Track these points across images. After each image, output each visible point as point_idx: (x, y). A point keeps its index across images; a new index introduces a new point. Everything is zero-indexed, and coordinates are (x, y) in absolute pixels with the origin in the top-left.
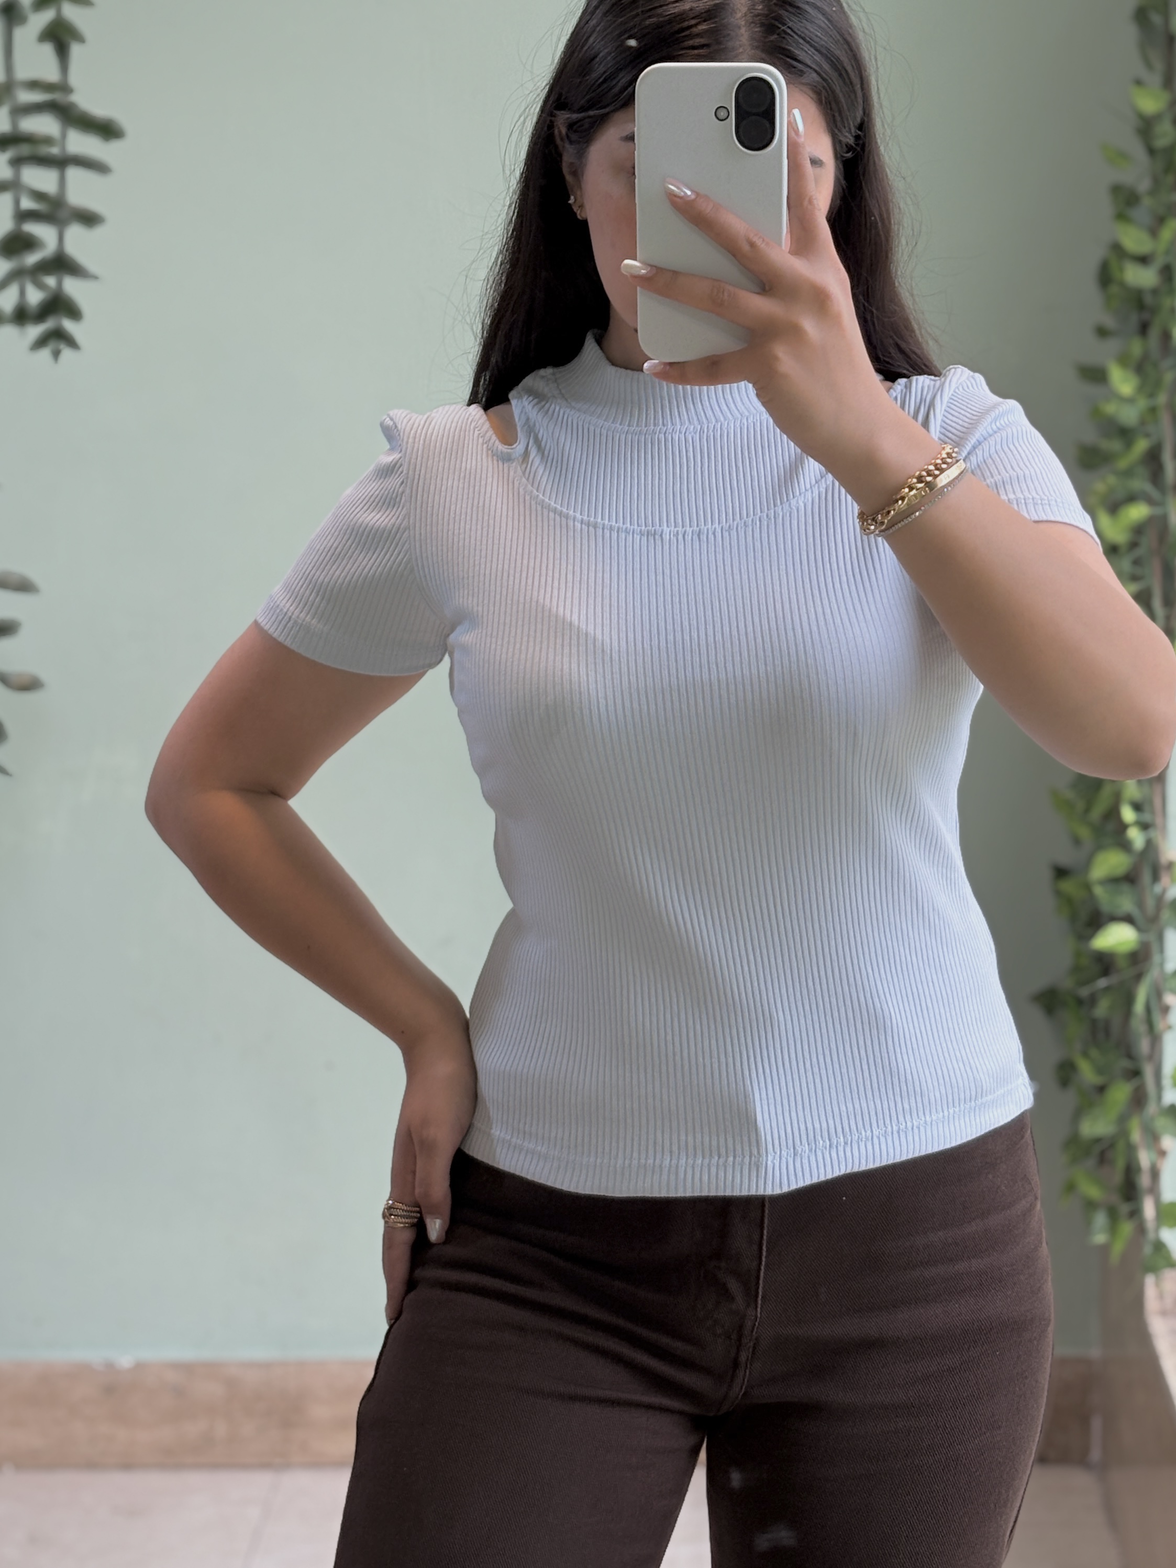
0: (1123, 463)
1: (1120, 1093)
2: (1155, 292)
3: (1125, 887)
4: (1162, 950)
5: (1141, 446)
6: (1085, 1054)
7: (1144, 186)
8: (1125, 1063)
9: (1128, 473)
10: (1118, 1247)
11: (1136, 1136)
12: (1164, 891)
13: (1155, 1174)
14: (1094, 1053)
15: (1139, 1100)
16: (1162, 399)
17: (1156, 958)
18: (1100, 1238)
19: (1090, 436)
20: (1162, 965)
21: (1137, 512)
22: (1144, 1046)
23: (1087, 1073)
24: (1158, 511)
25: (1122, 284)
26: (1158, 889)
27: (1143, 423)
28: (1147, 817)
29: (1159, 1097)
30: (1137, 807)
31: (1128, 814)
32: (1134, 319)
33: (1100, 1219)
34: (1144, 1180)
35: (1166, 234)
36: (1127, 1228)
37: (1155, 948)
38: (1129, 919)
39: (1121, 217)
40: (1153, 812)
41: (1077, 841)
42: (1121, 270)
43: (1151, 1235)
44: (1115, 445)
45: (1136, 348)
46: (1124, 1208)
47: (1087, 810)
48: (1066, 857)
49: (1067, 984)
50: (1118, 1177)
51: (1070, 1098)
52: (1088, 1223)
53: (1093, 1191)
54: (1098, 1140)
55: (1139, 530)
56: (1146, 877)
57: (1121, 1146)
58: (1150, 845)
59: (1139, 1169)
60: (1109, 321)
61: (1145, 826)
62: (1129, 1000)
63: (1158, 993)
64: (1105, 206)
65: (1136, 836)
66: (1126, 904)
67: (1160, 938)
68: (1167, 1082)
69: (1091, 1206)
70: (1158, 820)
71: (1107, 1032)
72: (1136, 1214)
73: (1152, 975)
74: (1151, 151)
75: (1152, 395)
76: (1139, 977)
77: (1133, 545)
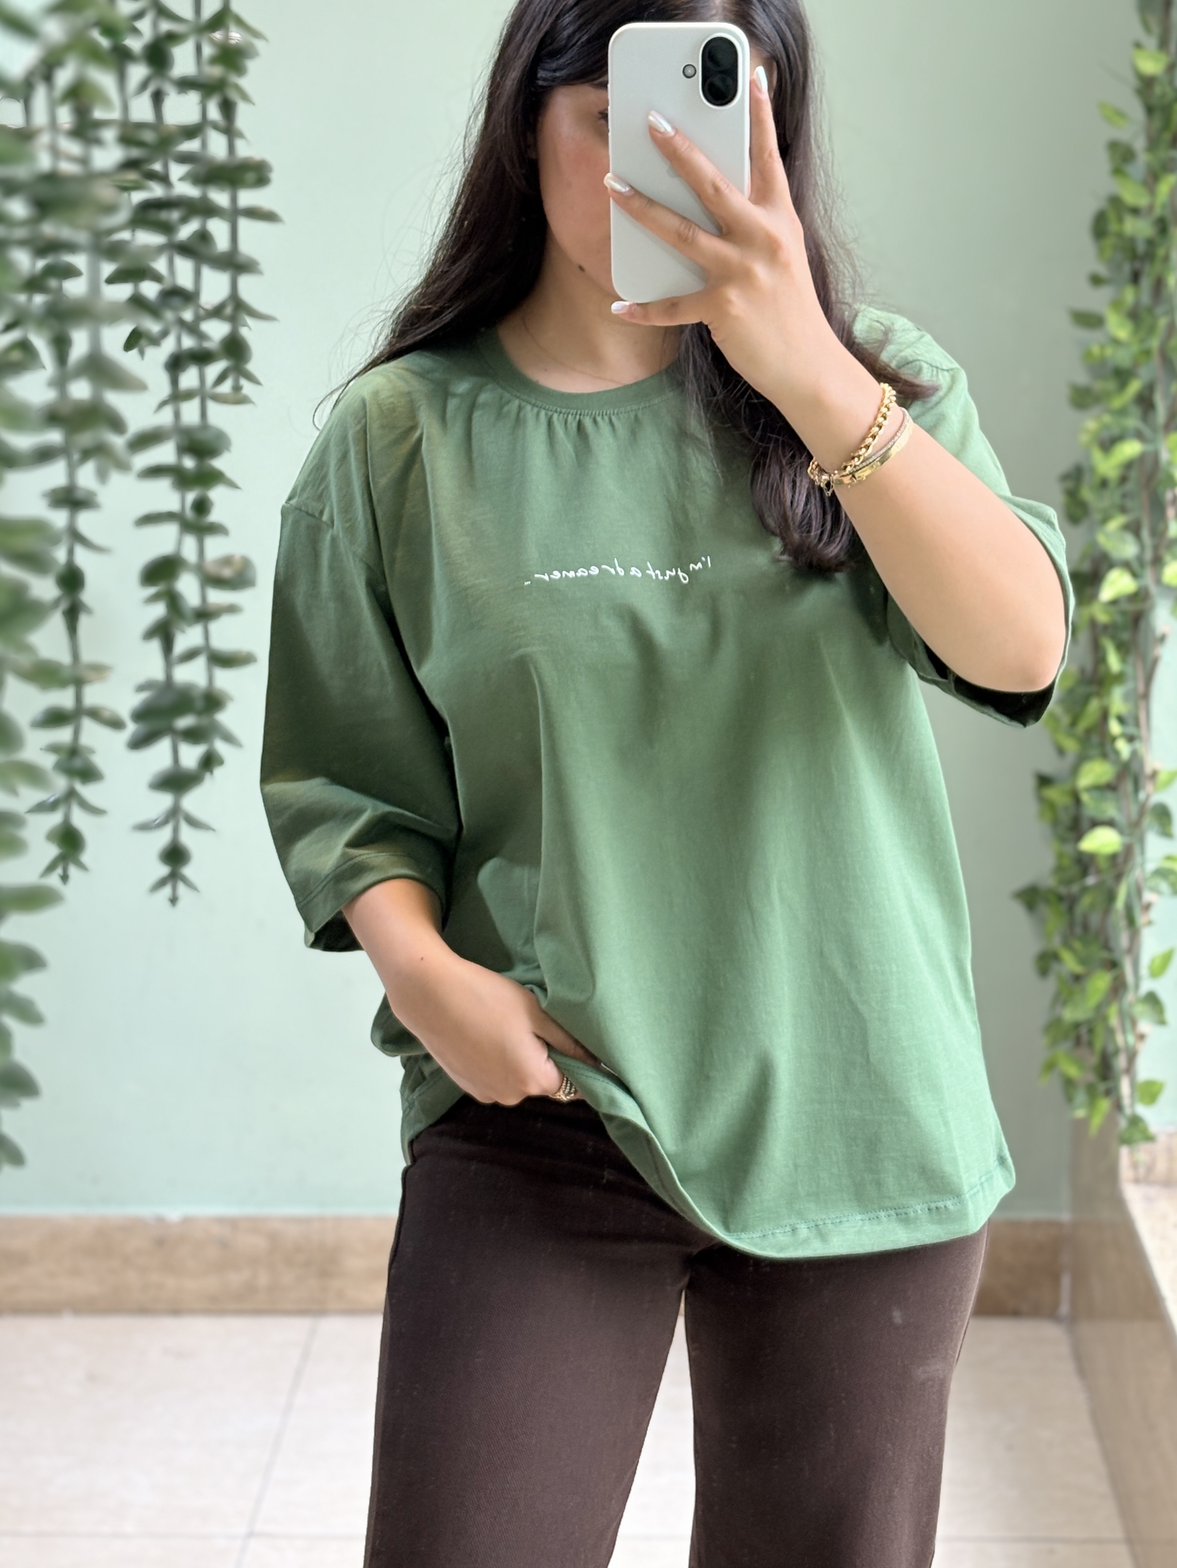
0: (1117, 402)
1: (1101, 982)
2: (1151, 243)
3: (1109, 795)
4: (1143, 852)
5: (1134, 387)
6: (1067, 944)
7: (1139, 144)
8: (1104, 955)
9: (1122, 412)
10: (1097, 1121)
11: (1114, 1021)
12: (1148, 797)
13: (1132, 1056)
14: (1077, 945)
15: (1118, 988)
16: (1155, 343)
17: (1138, 859)
18: (1080, 1113)
19: (1082, 378)
20: (1143, 864)
21: (1130, 449)
22: (1124, 940)
23: (1070, 963)
24: (1150, 448)
25: (1120, 235)
26: (1142, 796)
27: (1136, 364)
28: (1131, 730)
29: (1137, 987)
30: (1121, 720)
31: (1115, 727)
32: (1127, 268)
33: (1081, 1097)
34: (1121, 1062)
35: (1164, 188)
36: (1104, 1105)
37: (1137, 849)
38: (1110, 823)
39: (1117, 172)
40: (1137, 724)
41: (1061, 752)
42: (1120, 220)
43: (1128, 1111)
44: (1111, 385)
45: (1129, 295)
46: (1102, 1087)
47: (1074, 723)
48: (1050, 765)
49: (1049, 881)
50: (1094, 1060)
51: (1051, 984)
52: (1069, 1099)
53: (1072, 1071)
54: (1077, 1025)
55: (1129, 465)
56: (1129, 786)
57: (1100, 1031)
58: (1134, 754)
59: (1117, 1052)
60: (1102, 270)
61: (1131, 739)
62: (1111, 897)
63: (1139, 891)
64: (1103, 162)
65: (1124, 748)
66: (1110, 810)
67: (1142, 841)
68: (1144, 970)
69: (1069, 1084)
70: (1143, 732)
71: (1086, 927)
72: (1112, 1092)
73: (1136, 874)
74: (1150, 110)
75: (1142, 341)
76: (1119, 877)
77: (1123, 480)
